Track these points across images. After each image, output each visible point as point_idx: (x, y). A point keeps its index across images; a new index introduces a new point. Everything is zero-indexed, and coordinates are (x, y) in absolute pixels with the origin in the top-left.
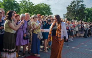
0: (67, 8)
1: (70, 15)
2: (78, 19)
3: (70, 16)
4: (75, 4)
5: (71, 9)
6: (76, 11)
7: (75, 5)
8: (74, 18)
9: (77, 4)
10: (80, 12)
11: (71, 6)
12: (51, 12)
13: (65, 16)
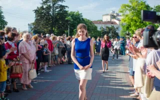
0: (35, 12)
1: (42, 24)
2: (57, 31)
3: (41, 26)
4: (49, 4)
5: (43, 13)
6: (52, 17)
7: (50, 6)
8: (50, 30)
9: (54, 5)
10: (59, 18)
11: (42, 8)
12: (4, 19)
13: (33, 27)
